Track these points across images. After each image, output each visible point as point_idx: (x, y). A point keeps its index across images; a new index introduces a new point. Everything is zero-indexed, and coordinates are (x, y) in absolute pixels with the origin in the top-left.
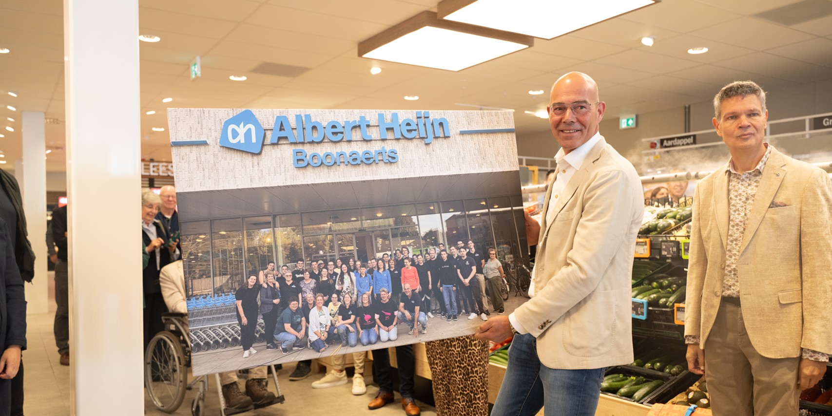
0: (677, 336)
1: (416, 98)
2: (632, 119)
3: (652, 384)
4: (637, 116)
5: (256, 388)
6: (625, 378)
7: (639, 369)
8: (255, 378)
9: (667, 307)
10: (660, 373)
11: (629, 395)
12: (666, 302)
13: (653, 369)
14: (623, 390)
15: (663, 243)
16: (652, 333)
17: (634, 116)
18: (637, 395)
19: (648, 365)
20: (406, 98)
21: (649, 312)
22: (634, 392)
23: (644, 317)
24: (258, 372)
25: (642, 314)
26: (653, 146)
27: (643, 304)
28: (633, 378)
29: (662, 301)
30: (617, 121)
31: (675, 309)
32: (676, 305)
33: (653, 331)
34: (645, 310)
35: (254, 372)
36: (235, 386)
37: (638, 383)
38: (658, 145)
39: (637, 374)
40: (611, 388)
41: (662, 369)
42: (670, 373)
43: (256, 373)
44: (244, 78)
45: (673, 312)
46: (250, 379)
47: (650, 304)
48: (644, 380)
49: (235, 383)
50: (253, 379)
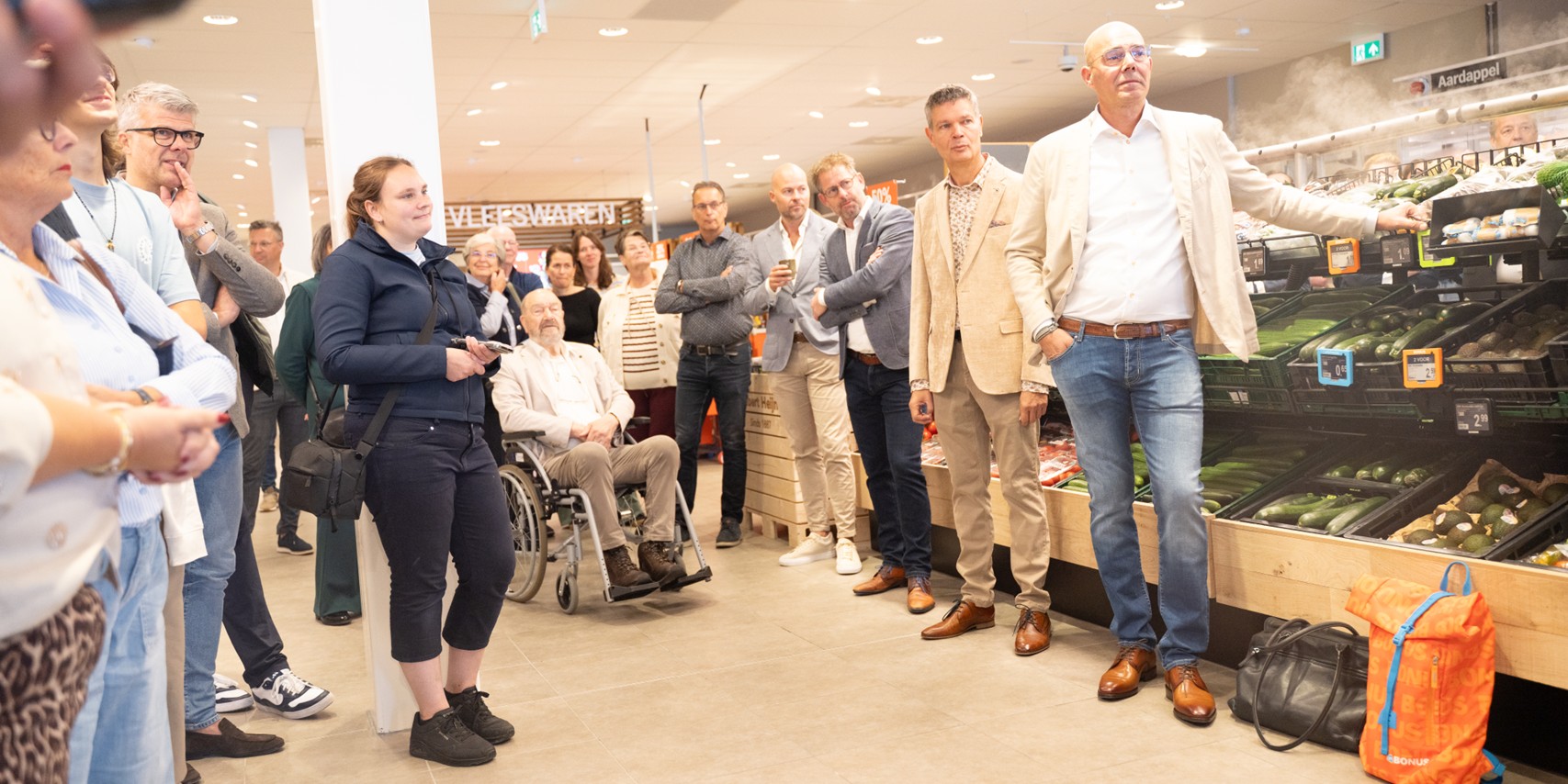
0: (1412, 412)
1: (938, 39)
2: (1377, 43)
3: (1367, 504)
4: (1386, 36)
5: (657, 557)
6: (1316, 498)
7: (1347, 481)
8: (653, 540)
9: (1392, 359)
10: (1385, 486)
11: (1321, 525)
12: (1389, 350)
13: (1371, 479)
14: (1307, 517)
15: (1384, 243)
16: (1367, 411)
17: (1380, 38)
18: (1334, 525)
19: (1362, 473)
20: (920, 41)
21: (1356, 370)
22: (1330, 519)
23: (1346, 382)
24: (659, 531)
25: (1344, 376)
27: (1343, 357)
28: (1330, 497)
29: (1381, 349)
30: (1346, 49)
31: (1405, 360)
32: (1407, 352)
33: (1366, 408)
34: (1348, 369)
35: (653, 530)
36: (622, 553)
37: (1339, 505)
38: (1428, 86)
39: (1339, 490)
40: (1286, 515)
41: (1387, 478)
42: (1403, 483)
43: (655, 532)
44: (623, 31)
45: (1401, 366)
46: (645, 541)
47: (1357, 356)
48: (1353, 499)
49: (622, 548)
50: (651, 542)
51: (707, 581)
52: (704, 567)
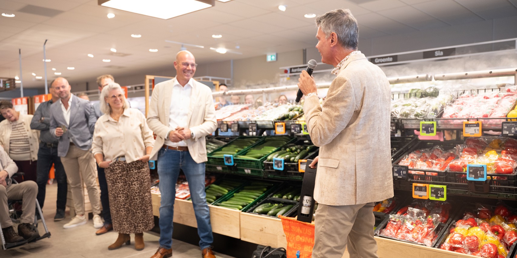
0: (300, 179)
1: (139, 36)
2: (274, 56)
3: (287, 207)
4: (277, 55)
5: (26, 230)
6: (272, 205)
7: (280, 200)
8: (25, 223)
9: (295, 162)
10: (291, 201)
11: (274, 215)
12: (294, 159)
13: (287, 199)
14: (270, 212)
15: (292, 125)
16: (287, 178)
17: (275, 54)
19: (285, 197)
20: (133, 36)
21: (285, 166)
22: (277, 213)
23: (282, 169)
24: (28, 219)
25: (281, 167)
26: (286, 72)
27: (281, 161)
28: (276, 205)
29: (292, 159)
30: (265, 57)
31: (299, 163)
32: (300, 161)
33: (287, 177)
34: (282, 165)
35: (25, 219)
36: (11, 229)
37: (279, 208)
38: (289, 71)
39: (279, 203)
40: (264, 211)
41: (292, 199)
42: (297, 200)
43: (26, 220)
44: (13, 16)
45: (298, 165)
46: (21, 223)
47: (285, 161)
48: (283, 205)
49: (11, 227)
50: (24, 224)
51: (48, 238)
52: (47, 232)
